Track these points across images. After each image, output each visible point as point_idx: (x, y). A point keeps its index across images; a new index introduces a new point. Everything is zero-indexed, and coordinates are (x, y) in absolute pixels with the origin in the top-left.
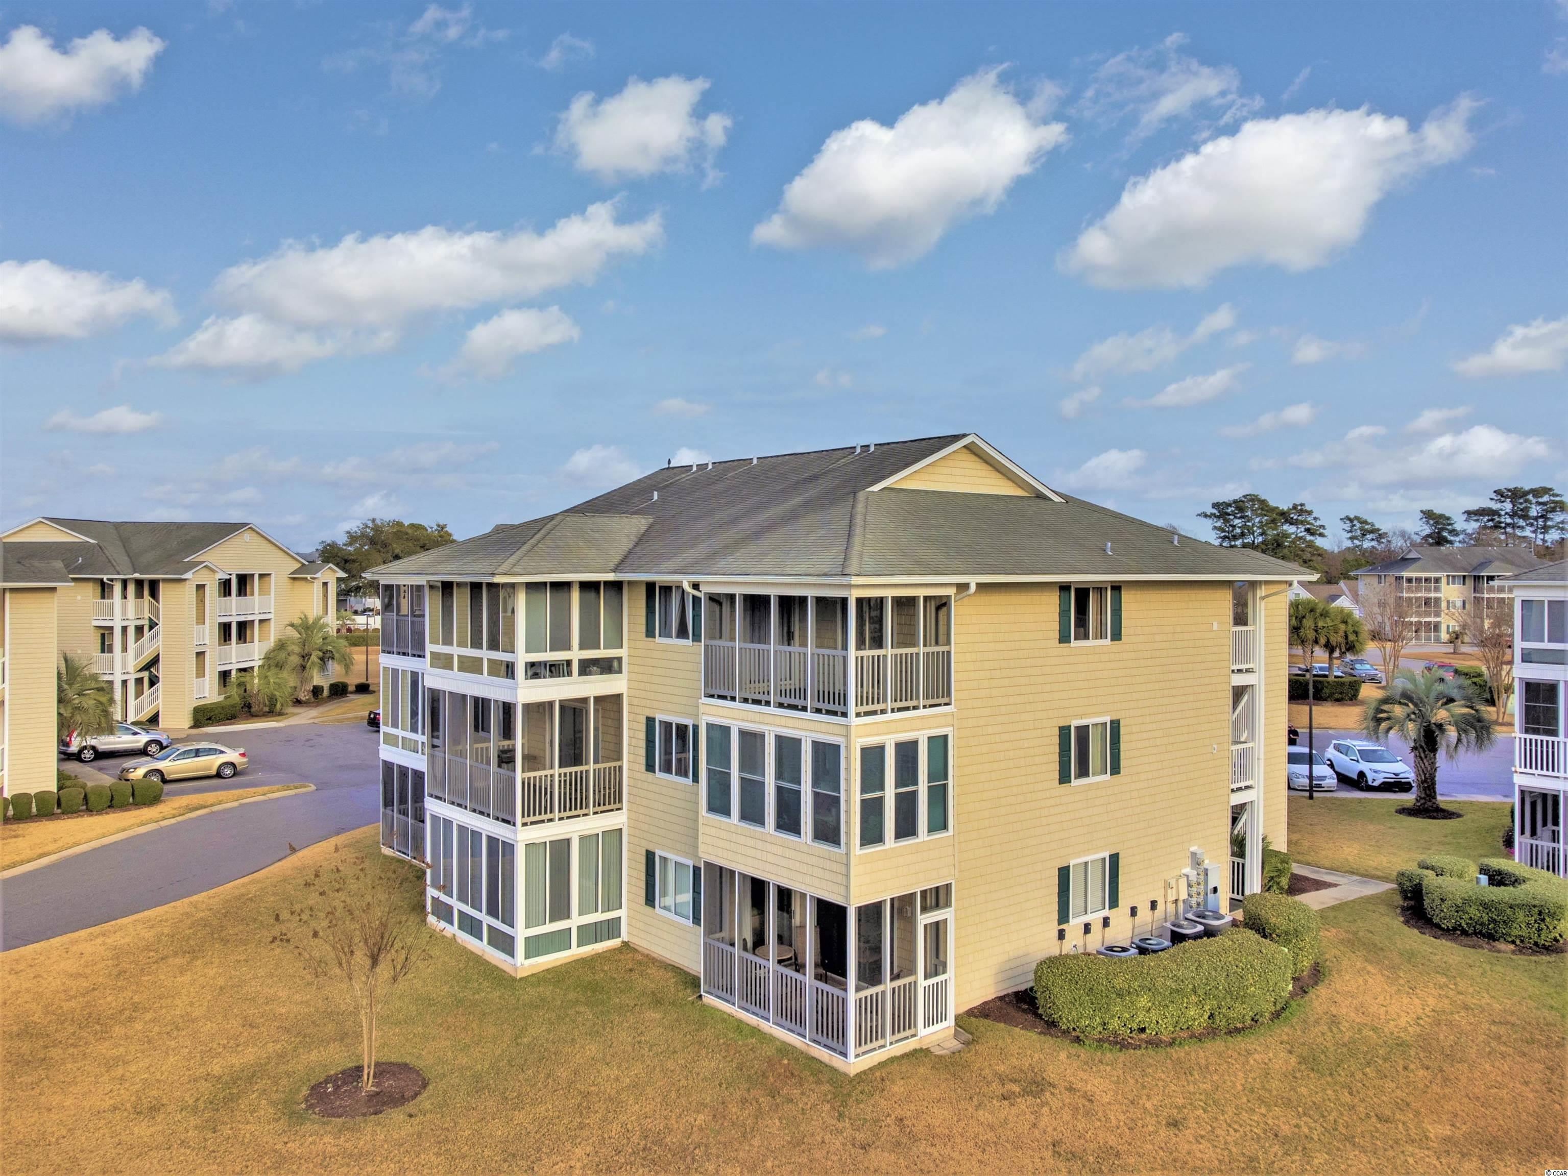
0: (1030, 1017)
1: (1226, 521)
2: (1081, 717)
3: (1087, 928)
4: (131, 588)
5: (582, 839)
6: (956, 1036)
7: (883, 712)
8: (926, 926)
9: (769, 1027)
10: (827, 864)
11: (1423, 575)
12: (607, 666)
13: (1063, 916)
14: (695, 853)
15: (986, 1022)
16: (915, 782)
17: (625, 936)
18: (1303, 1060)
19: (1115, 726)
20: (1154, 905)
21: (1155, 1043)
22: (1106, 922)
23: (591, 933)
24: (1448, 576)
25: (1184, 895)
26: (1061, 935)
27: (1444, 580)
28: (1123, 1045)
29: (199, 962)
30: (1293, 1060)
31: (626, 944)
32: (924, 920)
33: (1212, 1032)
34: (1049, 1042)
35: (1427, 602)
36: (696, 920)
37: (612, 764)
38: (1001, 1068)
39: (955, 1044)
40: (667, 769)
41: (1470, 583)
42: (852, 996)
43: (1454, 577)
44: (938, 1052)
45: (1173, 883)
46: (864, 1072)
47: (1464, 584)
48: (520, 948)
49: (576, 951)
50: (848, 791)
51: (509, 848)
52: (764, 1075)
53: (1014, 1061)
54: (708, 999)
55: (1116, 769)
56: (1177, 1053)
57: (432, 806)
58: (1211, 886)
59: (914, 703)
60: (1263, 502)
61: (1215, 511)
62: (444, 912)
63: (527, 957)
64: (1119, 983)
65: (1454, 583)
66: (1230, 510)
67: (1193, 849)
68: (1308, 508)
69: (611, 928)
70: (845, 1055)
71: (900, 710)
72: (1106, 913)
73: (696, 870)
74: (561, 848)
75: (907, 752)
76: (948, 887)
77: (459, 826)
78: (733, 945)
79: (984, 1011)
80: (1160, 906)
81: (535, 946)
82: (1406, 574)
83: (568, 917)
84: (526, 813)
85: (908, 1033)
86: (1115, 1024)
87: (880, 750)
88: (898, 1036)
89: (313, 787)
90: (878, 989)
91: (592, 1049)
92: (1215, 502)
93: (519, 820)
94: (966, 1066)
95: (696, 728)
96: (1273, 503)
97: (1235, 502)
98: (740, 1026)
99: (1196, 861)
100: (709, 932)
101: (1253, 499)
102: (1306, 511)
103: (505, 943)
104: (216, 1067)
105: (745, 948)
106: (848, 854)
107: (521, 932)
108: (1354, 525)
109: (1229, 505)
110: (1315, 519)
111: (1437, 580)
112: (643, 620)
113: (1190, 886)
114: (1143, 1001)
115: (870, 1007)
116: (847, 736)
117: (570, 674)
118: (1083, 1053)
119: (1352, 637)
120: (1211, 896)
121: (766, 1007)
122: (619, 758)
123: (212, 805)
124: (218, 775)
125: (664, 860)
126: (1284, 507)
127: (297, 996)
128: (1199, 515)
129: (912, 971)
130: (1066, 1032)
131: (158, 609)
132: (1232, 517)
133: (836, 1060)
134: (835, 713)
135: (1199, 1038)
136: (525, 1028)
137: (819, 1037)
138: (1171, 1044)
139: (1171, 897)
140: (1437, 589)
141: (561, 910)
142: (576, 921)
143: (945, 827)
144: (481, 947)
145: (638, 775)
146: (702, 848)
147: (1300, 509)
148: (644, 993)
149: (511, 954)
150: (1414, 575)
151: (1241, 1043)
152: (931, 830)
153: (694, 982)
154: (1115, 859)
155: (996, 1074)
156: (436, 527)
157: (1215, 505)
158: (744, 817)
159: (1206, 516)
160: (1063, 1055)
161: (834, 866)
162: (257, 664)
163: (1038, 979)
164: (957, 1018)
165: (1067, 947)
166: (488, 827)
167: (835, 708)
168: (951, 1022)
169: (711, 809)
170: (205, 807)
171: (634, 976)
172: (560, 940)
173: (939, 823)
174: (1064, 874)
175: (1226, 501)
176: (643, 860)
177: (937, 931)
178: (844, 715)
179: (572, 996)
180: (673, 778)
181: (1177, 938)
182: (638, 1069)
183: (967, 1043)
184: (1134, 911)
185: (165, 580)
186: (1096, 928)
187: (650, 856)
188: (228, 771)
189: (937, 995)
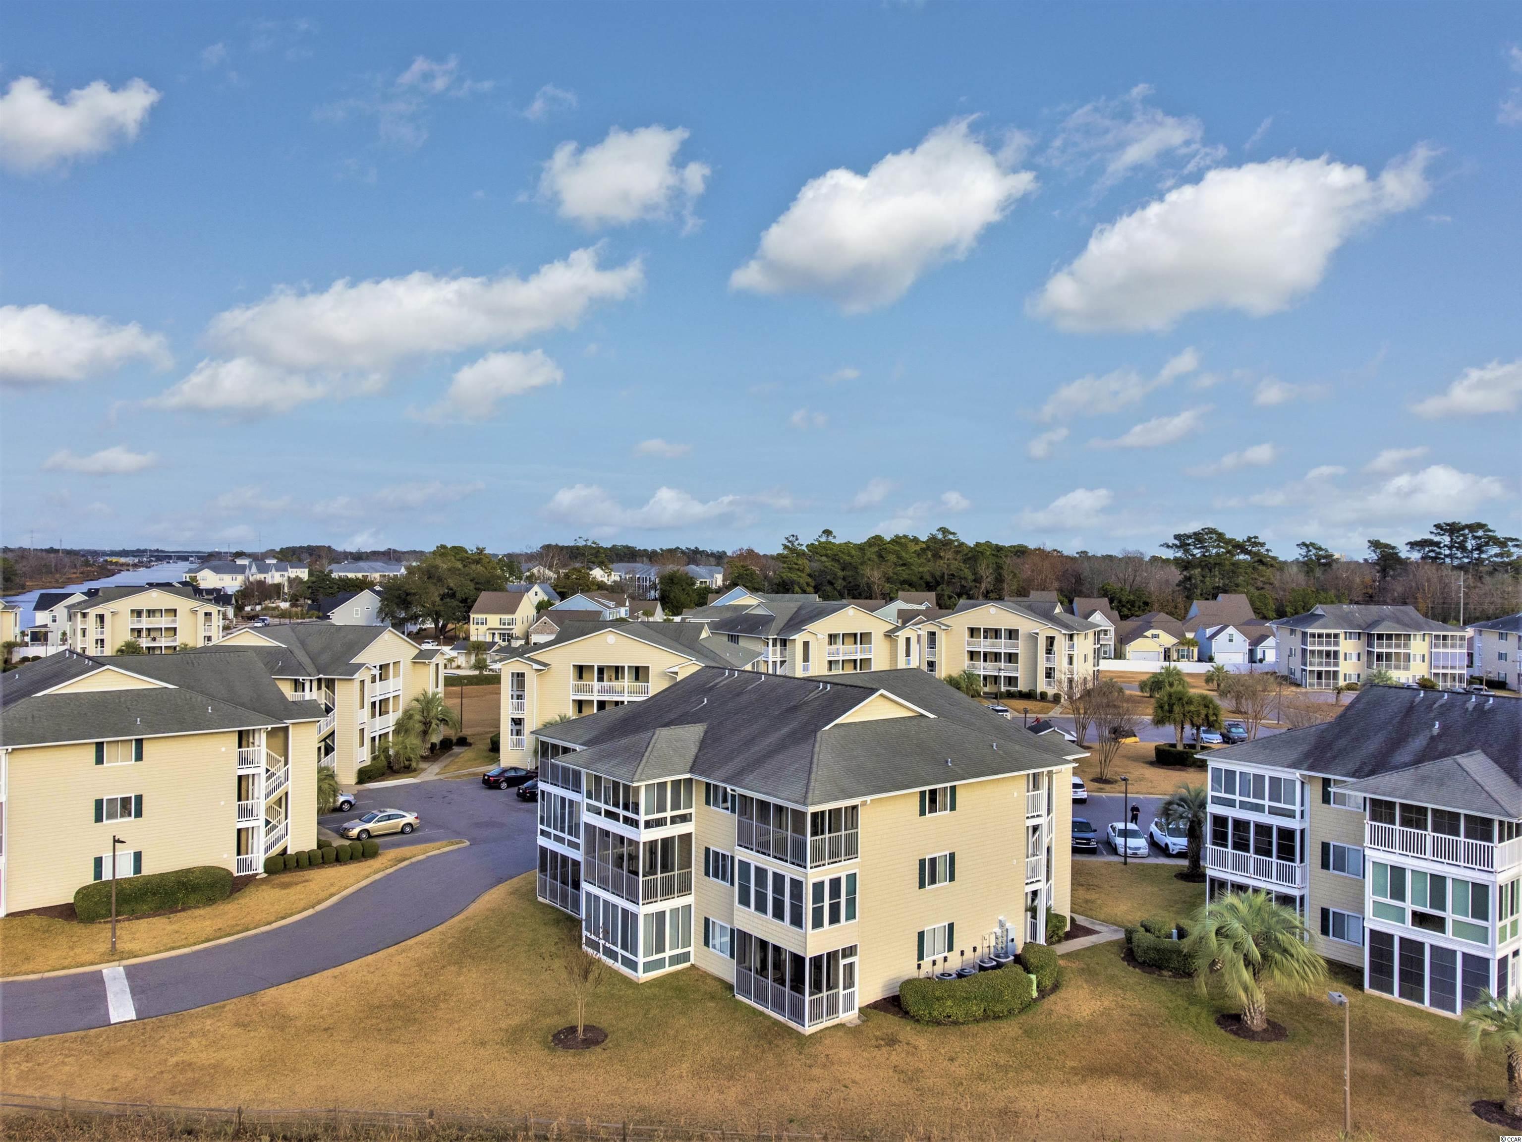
0: (897, 1009)
1: (1186, 551)
2: (932, 853)
3: (934, 963)
4: (315, 685)
5: (671, 911)
6: (859, 1017)
7: (824, 865)
8: (844, 965)
9: (768, 1012)
10: (797, 937)
11: (1325, 631)
12: (684, 818)
13: (921, 957)
14: (732, 922)
15: (875, 1011)
16: (839, 897)
17: (692, 961)
18: (1026, 1031)
19: (952, 856)
20: (975, 949)
21: (956, 1023)
22: (945, 959)
23: (675, 960)
24: (1346, 633)
25: (993, 943)
26: (919, 967)
27: (1342, 636)
28: (939, 1023)
29: (465, 970)
30: (1020, 1032)
31: (693, 965)
32: (843, 962)
33: (986, 1018)
34: (903, 1021)
35: (1328, 654)
36: (732, 956)
37: (686, 870)
38: (878, 1033)
39: (858, 1022)
40: (716, 875)
41: (1364, 639)
42: (807, 998)
43: (1350, 633)
44: (849, 1025)
45: (987, 937)
46: (813, 1034)
47: (1359, 639)
48: (640, 967)
49: (668, 969)
50: (806, 904)
51: (635, 916)
52: (766, 1034)
53: (885, 1031)
54: (739, 997)
55: (952, 878)
56: (962, 1027)
57: (585, 886)
58: (1010, 938)
59: (839, 859)
60: (1220, 536)
61: (1177, 542)
62: (595, 946)
63: (644, 972)
64: (937, 994)
65: (1350, 639)
66: (1190, 541)
67: (1000, 918)
68: (1261, 540)
69: (685, 957)
70: (804, 1026)
71: (832, 863)
72: (946, 954)
73: (732, 931)
74: (661, 915)
75: (835, 883)
76: (856, 946)
77: (604, 900)
78: (751, 970)
79: (876, 1006)
80: (979, 950)
81: (648, 967)
82: (1310, 631)
83: (664, 951)
84: (644, 898)
85: (835, 1016)
86: (935, 1013)
87: (822, 883)
88: (829, 1018)
89: (468, 843)
90: (820, 995)
91: (683, 1021)
92: (1177, 533)
93: (641, 902)
94: (861, 1032)
95: (733, 858)
96: (1228, 536)
97: (1195, 534)
98: (754, 1010)
99: (1002, 925)
100: (739, 963)
101: (1212, 531)
102: (1259, 543)
103: (633, 966)
104: (503, 1025)
105: (757, 973)
106: (806, 933)
107: (641, 960)
108: (1310, 551)
109: (1189, 537)
110: (1267, 550)
111: (1336, 636)
112: (704, 795)
113: (997, 938)
114: (949, 1003)
115: (815, 1004)
116: (806, 878)
117: (666, 824)
118: (918, 1027)
119: (1212, 718)
120: (1010, 944)
121: (767, 1002)
122: (690, 867)
123: (411, 858)
124: (402, 832)
125: (714, 923)
126: (1240, 538)
127: (527, 991)
128: (1162, 545)
129: (837, 986)
130: (913, 1017)
131: (334, 699)
132: (1192, 547)
133: (799, 1028)
134: (800, 866)
135: (977, 1021)
136: (648, 1010)
137: (792, 1017)
138: (963, 1024)
139: (986, 944)
140: (1336, 644)
141: (660, 949)
142: (668, 953)
143: (854, 917)
144: (618, 966)
145: (700, 877)
146: (735, 922)
147: (1253, 541)
148: (705, 993)
149: (636, 970)
150: (1317, 631)
151: (997, 1023)
152: (847, 919)
153: (730, 987)
154: (951, 926)
155: (875, 1036)
156: (475, 550)
157: (1177, 537)
158: (757, 909)
159: (1168, 546)
160: (908, 1028)
161: (800, 938)
162: (391, 729)
163: (901, 991)
164: (860, 1009)
165: (923, 974)
166: (622, 903)
167: (801, 863)
168: (856, 1010)
169: (740, 902)
170: (407, 859)
171: (700, 983)
172: (660, 964)
173: (851, 915)
174: (921, 935)
175: (1187, 533)
176: (703, 922)
177: (850, 967)
178: (805, 867)
179: (669, 993)
180: (719, 881)
181: (982, 968)
182: (707, 1030)
183: (863, 1021)
184: (962, 953)
185: (338, 679)
186: (940, 963)
187: (707, 920)
188: (408, 829)
189: (850, 998)
